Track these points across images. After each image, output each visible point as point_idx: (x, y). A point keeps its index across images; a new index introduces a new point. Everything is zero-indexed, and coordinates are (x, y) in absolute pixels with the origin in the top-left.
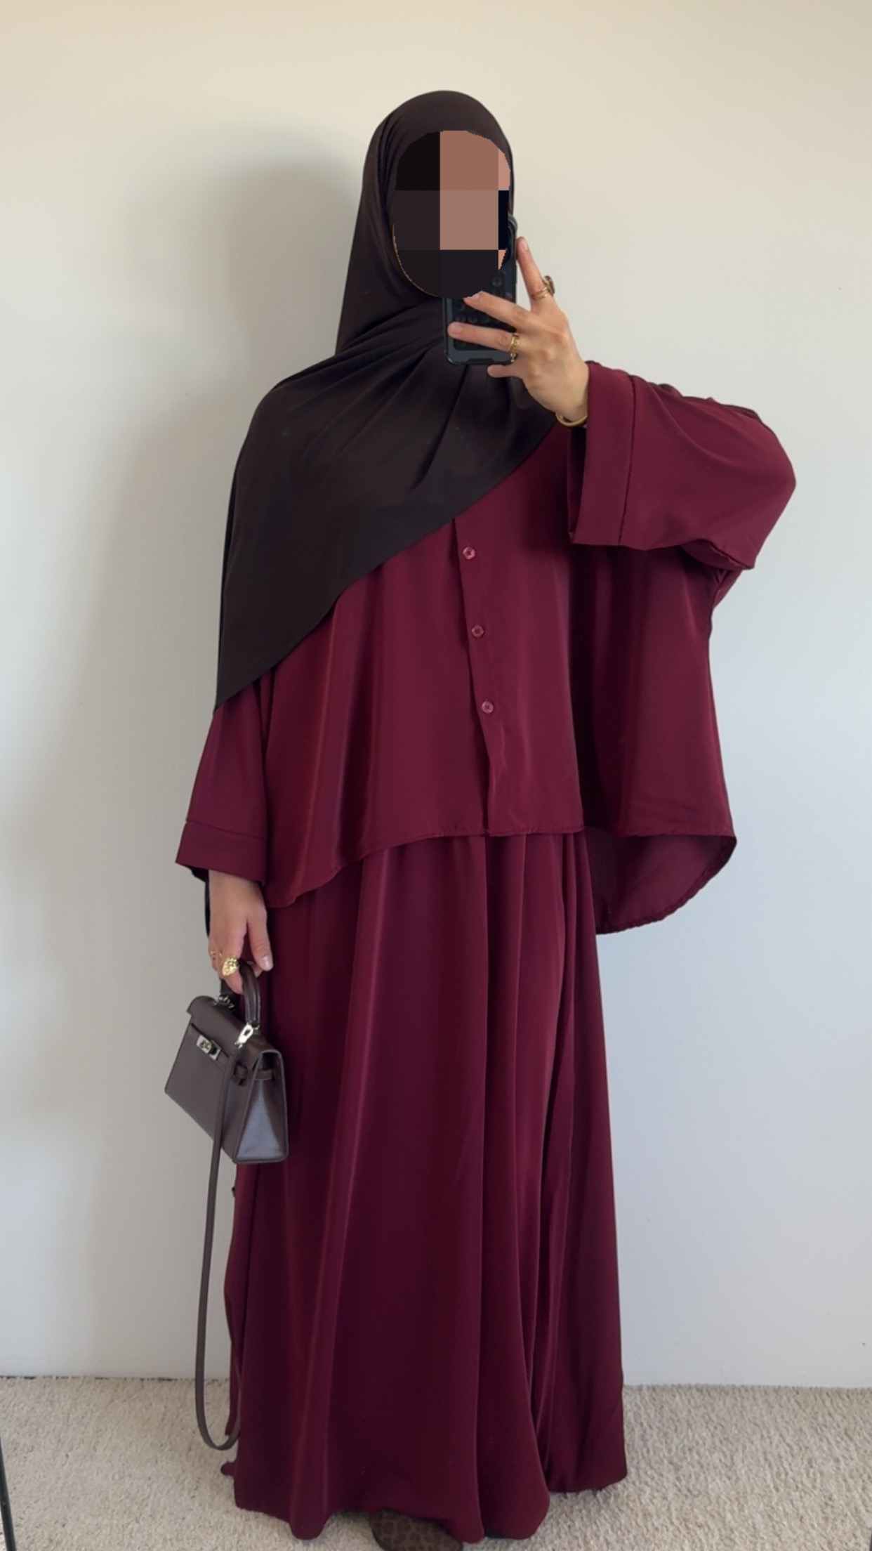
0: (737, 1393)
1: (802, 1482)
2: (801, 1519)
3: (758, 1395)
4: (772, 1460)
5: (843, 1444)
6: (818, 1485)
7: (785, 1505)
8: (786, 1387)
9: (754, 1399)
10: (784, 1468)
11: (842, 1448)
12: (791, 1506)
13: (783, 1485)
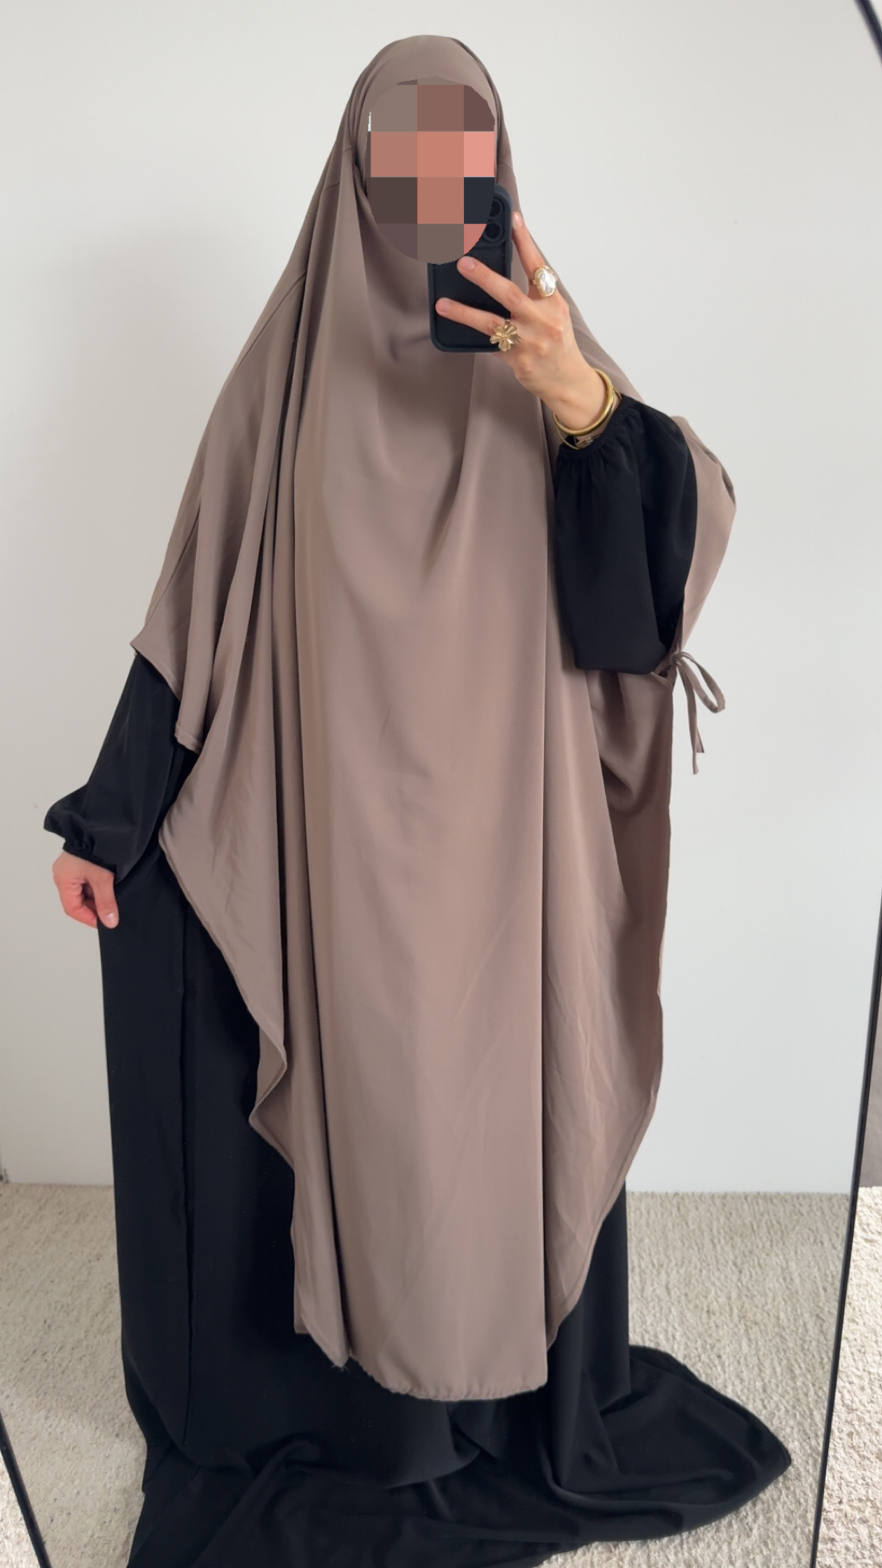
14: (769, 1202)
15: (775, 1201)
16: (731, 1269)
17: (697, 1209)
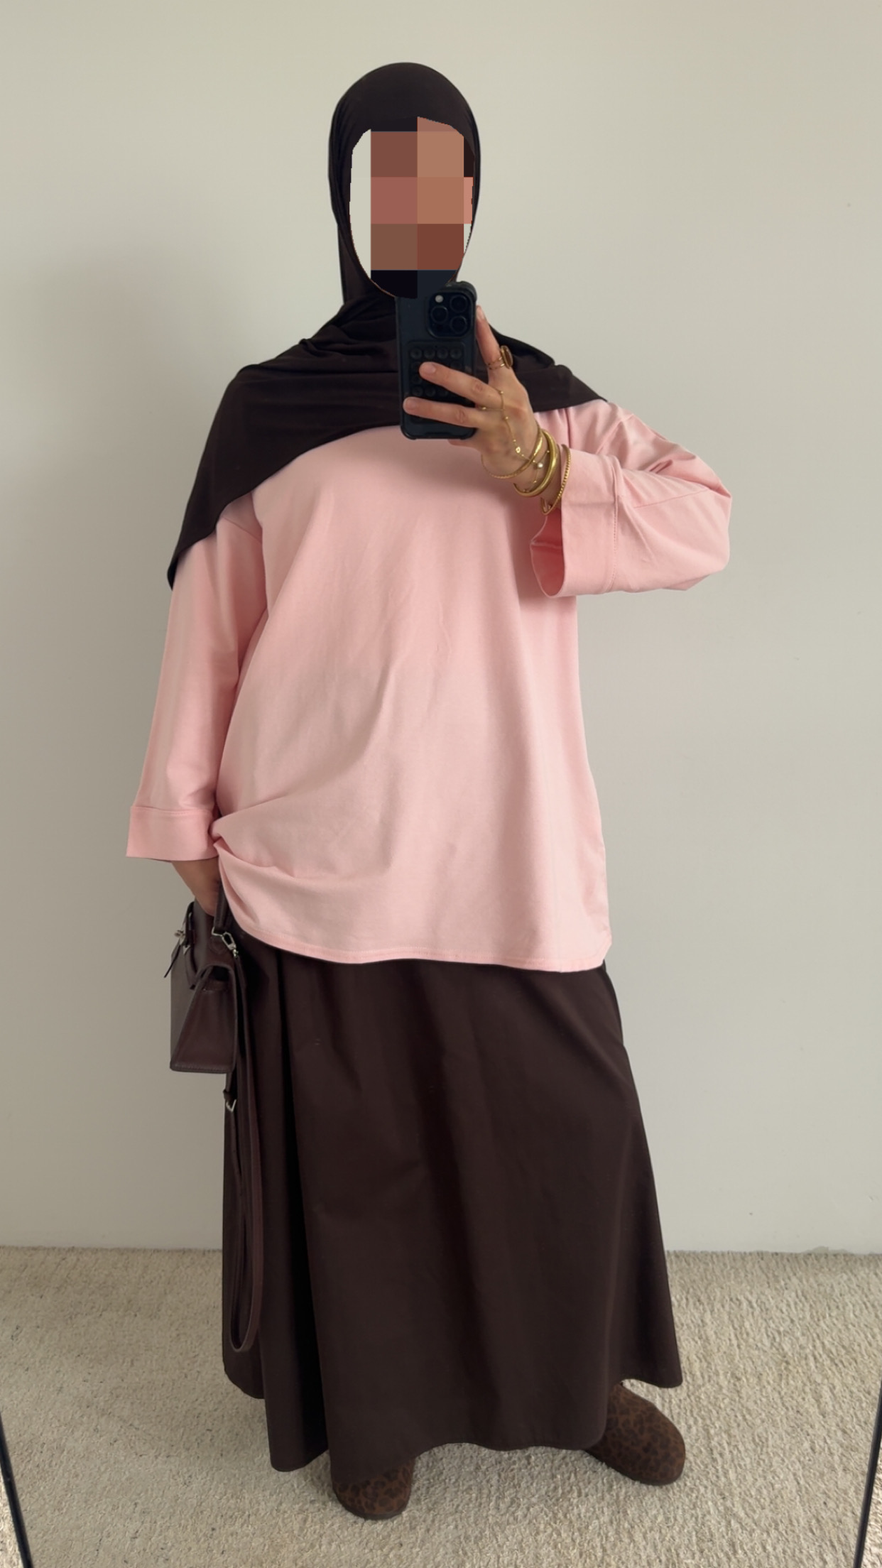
0: (709, 1257)
1: (761, 1341)
2: (759, 1377)
3: (727, 1262)
4: (735, 1320)
5: (801, 1305)
6: (775, 1344)
7: (746, 1362)
8: (751, 1254)
9: (725, 1264)
10: (746, 1329)
11: (799, 1308)
12: (751, 1363)
13: (744, 1344)
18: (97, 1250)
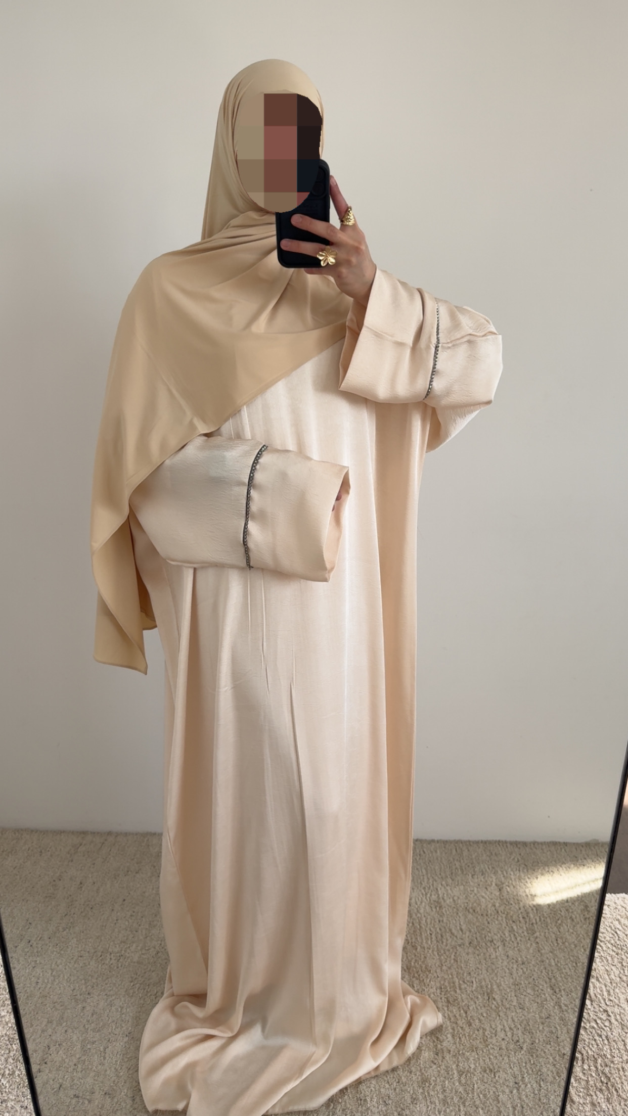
14: (515, 846)
15: (519, 846)
16: (494, 887)
17: (469, 850)
18: (126, 834)
